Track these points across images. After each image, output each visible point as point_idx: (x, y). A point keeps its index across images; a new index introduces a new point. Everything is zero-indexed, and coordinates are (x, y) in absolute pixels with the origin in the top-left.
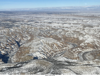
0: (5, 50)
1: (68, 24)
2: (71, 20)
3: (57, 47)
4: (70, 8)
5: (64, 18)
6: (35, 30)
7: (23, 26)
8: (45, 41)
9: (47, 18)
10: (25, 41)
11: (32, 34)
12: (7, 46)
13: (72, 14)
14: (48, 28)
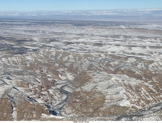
0: (42, 97)
1: (140, 48)
2: (136, 39)
3: (147, 94)
4: (113, 14)
5: (116, 34)
6: (75, 59)
7: (47, 50)
8: (120, 81)
9: (78, 35)
10: (64, 82)
11: (75, 68)
12: (42, 91)
13: (132, 26)
14: (102, 55)
